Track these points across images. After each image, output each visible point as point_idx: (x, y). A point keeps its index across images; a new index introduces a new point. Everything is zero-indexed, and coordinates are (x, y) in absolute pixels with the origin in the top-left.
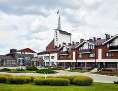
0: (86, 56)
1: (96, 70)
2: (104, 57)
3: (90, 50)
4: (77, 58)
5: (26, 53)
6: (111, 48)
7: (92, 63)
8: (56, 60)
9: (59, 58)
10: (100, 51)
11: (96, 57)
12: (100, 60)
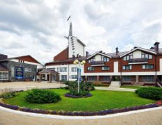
5: (25, 62)
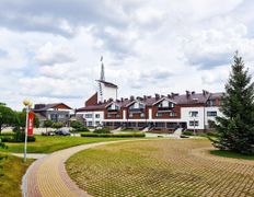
0: (137, 116)
1: (146, 129)
2: (154, 117)
3: (141, 110)
4: (128, 117)
5: (59, 110)
6: (160, 109)
7: (142, 123)
8: (102, 119)
9: (106, 117)
10: (150, 111)
11: (147, 117)
12: (150, 120)
